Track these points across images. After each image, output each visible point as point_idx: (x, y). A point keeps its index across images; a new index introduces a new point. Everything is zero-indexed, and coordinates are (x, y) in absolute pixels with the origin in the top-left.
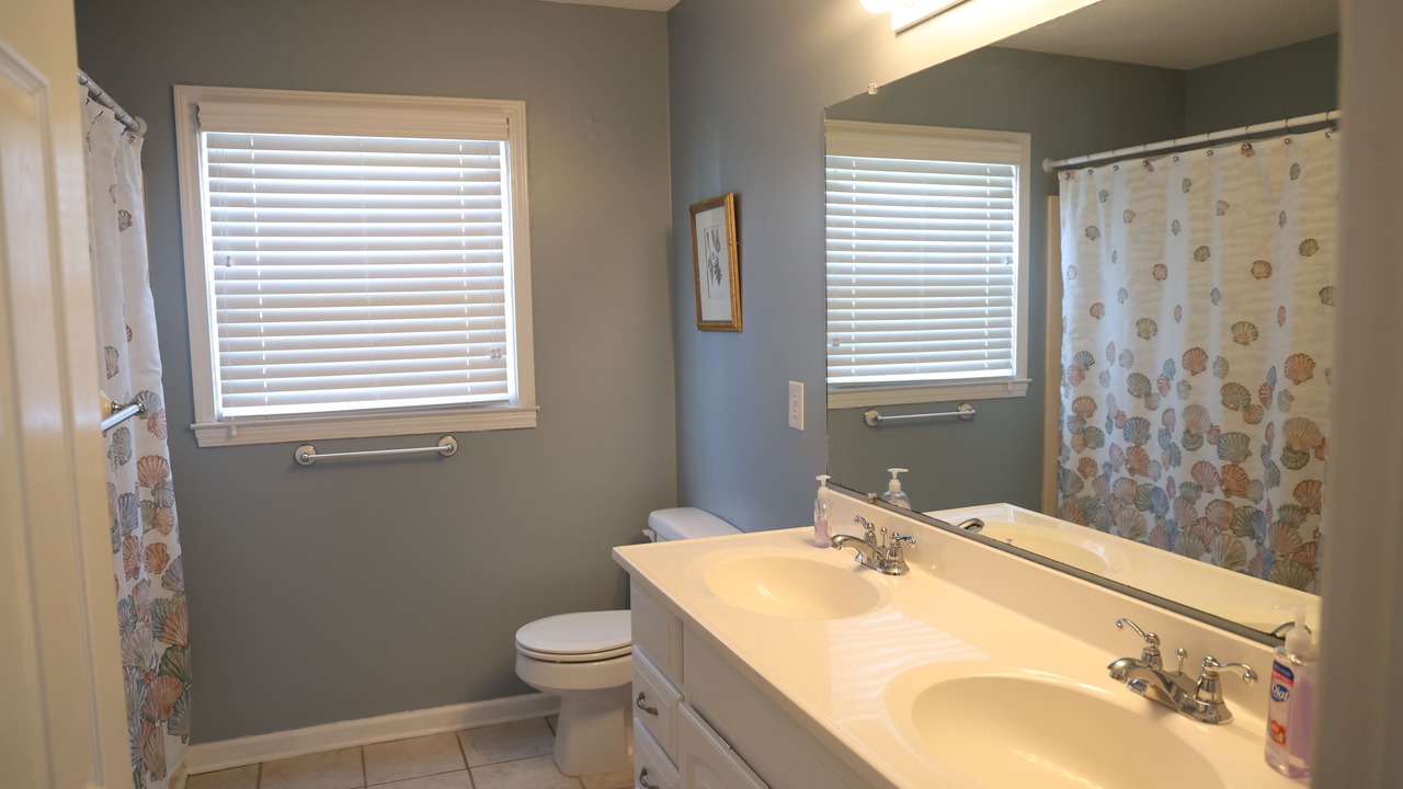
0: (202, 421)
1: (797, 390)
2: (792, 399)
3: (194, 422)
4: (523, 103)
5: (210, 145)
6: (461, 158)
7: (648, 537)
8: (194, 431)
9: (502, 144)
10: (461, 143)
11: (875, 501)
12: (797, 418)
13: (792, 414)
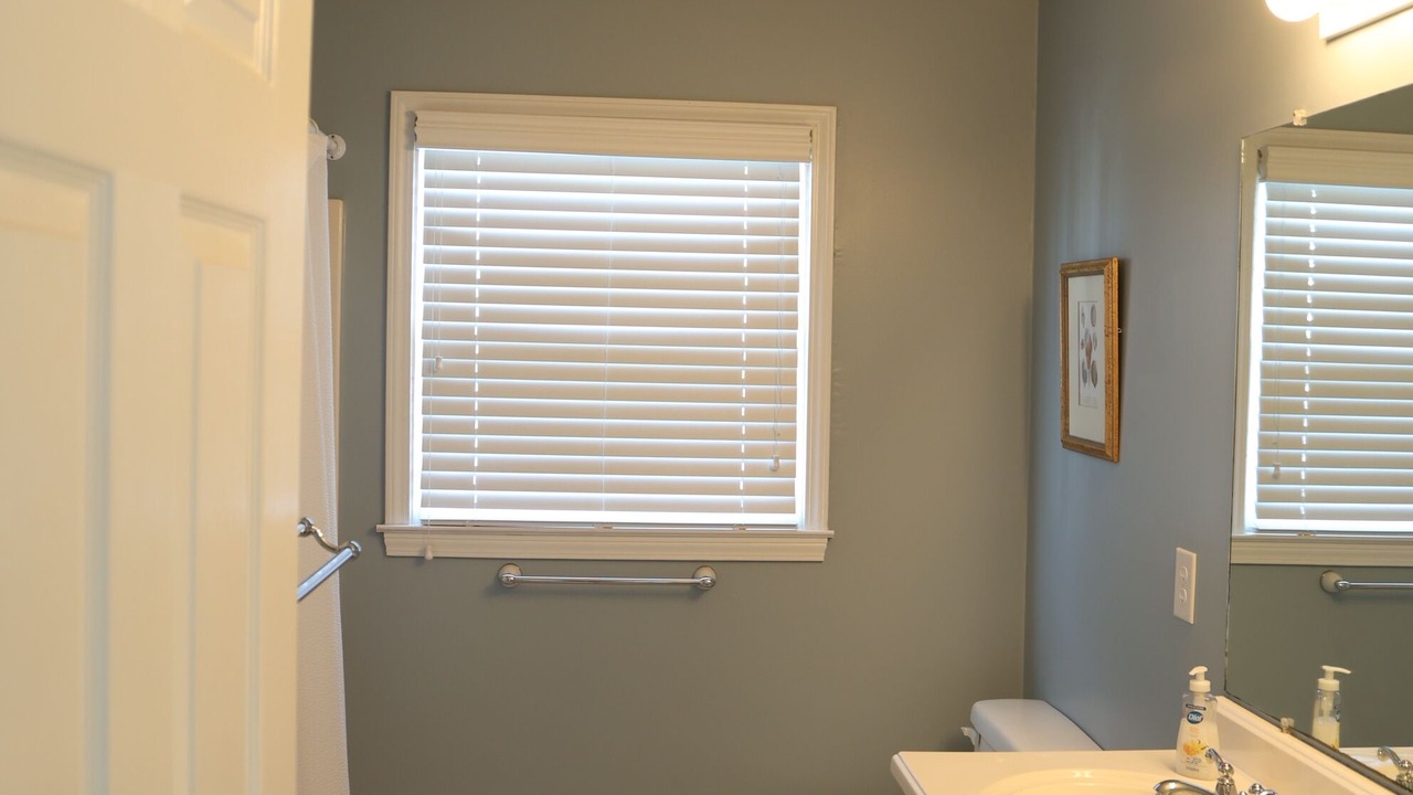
0: (392, 521)
1: (1188, 564)
2: (1179, 575)
3: (383, 523)
4: (833, 110)
5: (428, 166)
6: (746, 185)
7: (968, 739)
8: (382, 533)
9: (802, 166)
10: (746, 166)
11: (1292, 731)
12: (1186, 602)
13: (1178, 596)
